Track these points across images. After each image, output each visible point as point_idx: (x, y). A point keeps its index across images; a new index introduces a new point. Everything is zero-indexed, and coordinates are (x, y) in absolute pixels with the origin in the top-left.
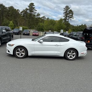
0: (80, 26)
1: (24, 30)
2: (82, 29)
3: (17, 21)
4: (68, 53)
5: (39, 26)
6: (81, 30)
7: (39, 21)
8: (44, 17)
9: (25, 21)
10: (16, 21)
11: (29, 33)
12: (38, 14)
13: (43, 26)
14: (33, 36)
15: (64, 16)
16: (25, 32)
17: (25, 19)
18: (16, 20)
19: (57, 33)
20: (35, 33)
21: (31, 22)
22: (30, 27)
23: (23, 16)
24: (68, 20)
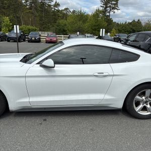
0: (130, 24)
1: (30, 32)
2: (134, 28)
3: (19, 17)
4: (138, 97)
5: (58, 26)
6: (131, 30)
7: (59, 17)
8: (66, 9)
9: (33, 17)
10: (17, 17)
11: (39, 39)
12: (56, 2)
13: (66, 25)
14: (46, 43)
15: (102, 6)
16: (32, 35)
17: (32, 13)
18: (17, 15)
19: (91, 37)
20: (51, 38)
21: (43, 19)
22: (44, 28)
23: (30, 8)
24: (109, 12)
